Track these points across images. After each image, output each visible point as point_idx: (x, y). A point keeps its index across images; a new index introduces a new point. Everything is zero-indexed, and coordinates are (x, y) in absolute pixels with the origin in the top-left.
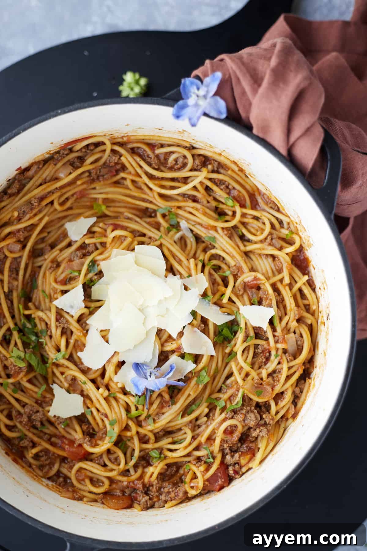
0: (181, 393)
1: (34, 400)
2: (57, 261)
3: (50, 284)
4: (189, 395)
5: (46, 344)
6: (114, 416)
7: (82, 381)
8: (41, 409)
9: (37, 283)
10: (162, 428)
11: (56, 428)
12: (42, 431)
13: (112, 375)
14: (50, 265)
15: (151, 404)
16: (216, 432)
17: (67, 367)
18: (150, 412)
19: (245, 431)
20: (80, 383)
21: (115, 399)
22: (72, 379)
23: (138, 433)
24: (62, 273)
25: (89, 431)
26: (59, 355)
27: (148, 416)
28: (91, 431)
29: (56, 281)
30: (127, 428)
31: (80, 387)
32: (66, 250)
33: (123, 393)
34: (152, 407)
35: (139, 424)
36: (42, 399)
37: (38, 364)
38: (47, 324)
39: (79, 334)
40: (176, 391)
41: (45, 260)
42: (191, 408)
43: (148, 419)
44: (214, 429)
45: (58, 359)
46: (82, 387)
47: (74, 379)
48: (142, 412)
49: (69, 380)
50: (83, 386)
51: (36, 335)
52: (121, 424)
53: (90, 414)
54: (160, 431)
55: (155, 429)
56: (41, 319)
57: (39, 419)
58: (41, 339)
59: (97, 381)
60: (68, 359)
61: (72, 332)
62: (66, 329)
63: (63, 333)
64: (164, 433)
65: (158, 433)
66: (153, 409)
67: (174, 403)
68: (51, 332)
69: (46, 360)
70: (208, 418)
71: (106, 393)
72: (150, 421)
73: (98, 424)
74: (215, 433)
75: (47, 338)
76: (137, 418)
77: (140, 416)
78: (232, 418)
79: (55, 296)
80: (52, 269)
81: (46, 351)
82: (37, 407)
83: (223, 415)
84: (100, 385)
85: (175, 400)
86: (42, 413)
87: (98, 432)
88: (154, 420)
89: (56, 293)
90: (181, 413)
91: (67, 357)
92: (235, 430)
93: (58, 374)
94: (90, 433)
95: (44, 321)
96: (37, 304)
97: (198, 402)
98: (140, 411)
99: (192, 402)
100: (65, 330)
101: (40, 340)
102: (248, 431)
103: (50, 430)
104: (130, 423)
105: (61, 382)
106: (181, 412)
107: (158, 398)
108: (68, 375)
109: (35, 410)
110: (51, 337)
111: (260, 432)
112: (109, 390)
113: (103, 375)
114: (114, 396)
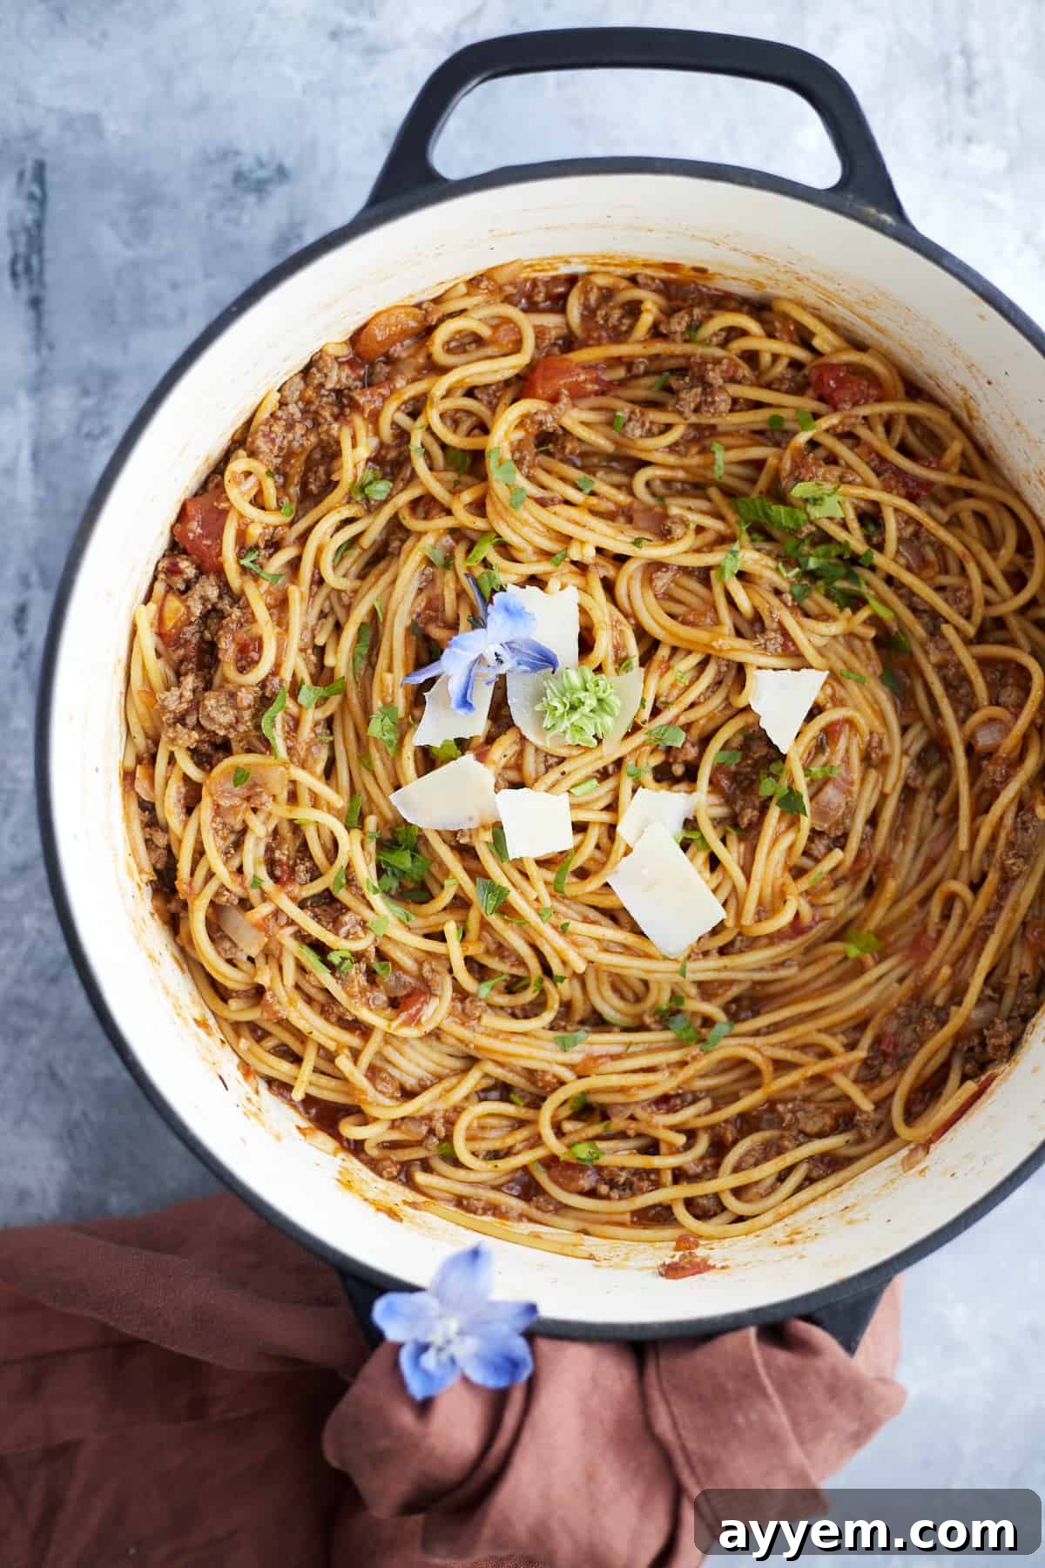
0: (411, 662)
1: (720, 429)
2: (876, 767)
3: (856, 708)
4: (390, 669)
5: (777, 570)
6: (525, 515)
7: (644, 541)
8: (694, 419)
9: (887, 689)
10: (402, 556)
11: (633, 402)
12: (659, 372)
13: (588, 603)
14: (887, 749)
15: (461, 594)
16: (278, 629)
17: (698, 551)
18: (449, 575)
19: (215, 672)
20: (648, 536)
21: (547, 555)
22: (669, 532)
23: (449, 512)
24: (847, 751)
25: (556, 444)
26: (732, 567)
27: (448, 562)
28: (551, 447)
29: (849, 722)
30: (479, 507)
31: (641, 524)
32: (872, 806)
33: (539, 577)
34: (456, 590)
35: (457, 533)
36: (707, 442)
37: (767, 515)
38: (807, 615)
39: (720, 642)
40: (425, 657)
41: (905, 752)
42: (368, 643)
43: (445, 558)
44: (287, 630)
45: (730, 556)
46: (637, 529)
47: (665, 536)
48: (469, 564)
49: (674, 526)
50: (636, 535)
51: (813, 576)
52: (499, 506)
53: (581, 485)
54: (400, 548)
55: (414, 546)
56: (825, 617)
57: (683, 395)
58: (796, 576)
59: (613, 565)
60: (708, 569)
61: (739, 634)
62: (755, 633)
63: (757, 619)
64: (390, 550)
65: (403, 541)
66: (448, 586)
67: (412, 630)
68: (785, 604)
69: (755, 536)
70: (315, 647)
71: (575, 553)
72: (438, 557)
73: (549, 472)
74: (279, 624)
75: (784, 586)
76: (472, 545)
77: (469, 551)
78: (263, 684)
79: (829, 691)
80: (874, 744)
81: (769, 554)
82: (706, 419)
83: (286, 675)
84: (601, 561)
85: (414, 638)
86: (687, 412)
87: (537, 454)
88: (430, 563)
89: (833, 698)
90: (381, 619)
91: (713, 573)
92: (241, 660)
93: (708, 522)
94: (551, 442)
95: (816, 618)
96: (857, 643)
97: (362, 664)
98: (474, 562)
99: (373, 659)
100: (757, 627)
101: (797, 570)
102: (208, 677)
103: (645, 388)
104: (480, 524)
105: (689, 509)
106: (385, 619)
107: (455, 616)
108: (685, 534)
109: (704, 408)
110: (778, 592)
111: (181, 696)
112: (574, 563)
113: (609, 586)
114: (554, 559)
